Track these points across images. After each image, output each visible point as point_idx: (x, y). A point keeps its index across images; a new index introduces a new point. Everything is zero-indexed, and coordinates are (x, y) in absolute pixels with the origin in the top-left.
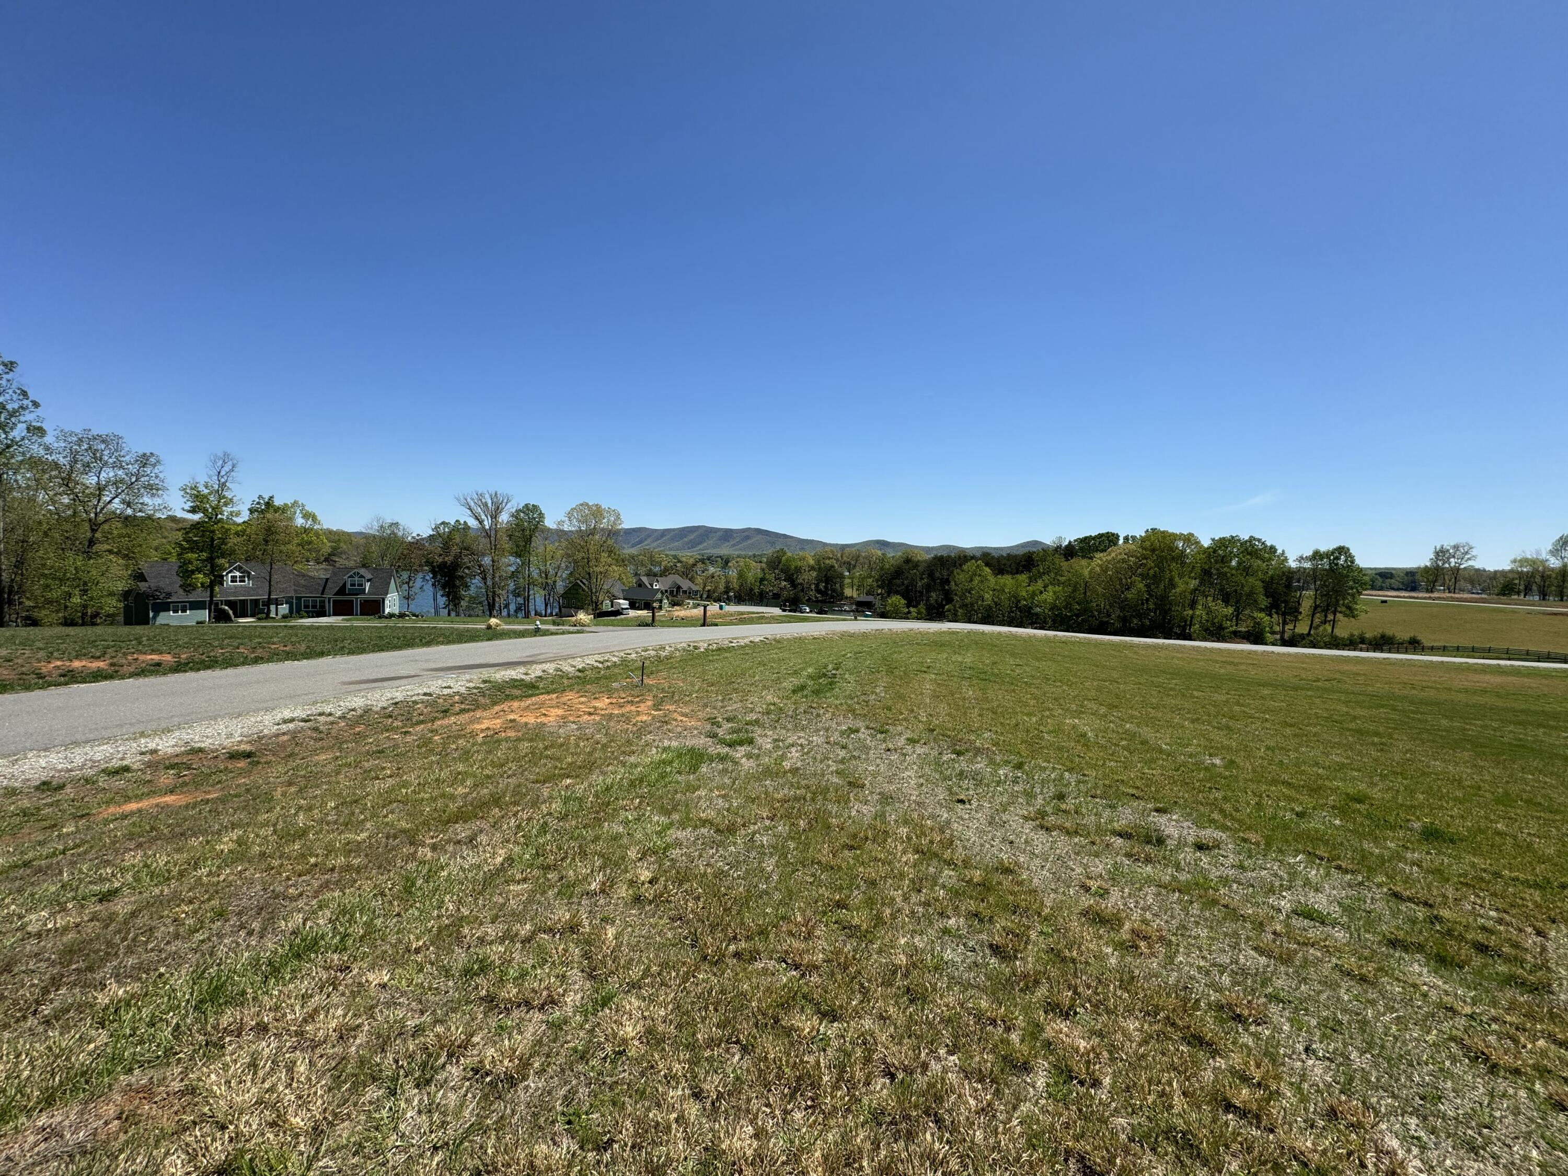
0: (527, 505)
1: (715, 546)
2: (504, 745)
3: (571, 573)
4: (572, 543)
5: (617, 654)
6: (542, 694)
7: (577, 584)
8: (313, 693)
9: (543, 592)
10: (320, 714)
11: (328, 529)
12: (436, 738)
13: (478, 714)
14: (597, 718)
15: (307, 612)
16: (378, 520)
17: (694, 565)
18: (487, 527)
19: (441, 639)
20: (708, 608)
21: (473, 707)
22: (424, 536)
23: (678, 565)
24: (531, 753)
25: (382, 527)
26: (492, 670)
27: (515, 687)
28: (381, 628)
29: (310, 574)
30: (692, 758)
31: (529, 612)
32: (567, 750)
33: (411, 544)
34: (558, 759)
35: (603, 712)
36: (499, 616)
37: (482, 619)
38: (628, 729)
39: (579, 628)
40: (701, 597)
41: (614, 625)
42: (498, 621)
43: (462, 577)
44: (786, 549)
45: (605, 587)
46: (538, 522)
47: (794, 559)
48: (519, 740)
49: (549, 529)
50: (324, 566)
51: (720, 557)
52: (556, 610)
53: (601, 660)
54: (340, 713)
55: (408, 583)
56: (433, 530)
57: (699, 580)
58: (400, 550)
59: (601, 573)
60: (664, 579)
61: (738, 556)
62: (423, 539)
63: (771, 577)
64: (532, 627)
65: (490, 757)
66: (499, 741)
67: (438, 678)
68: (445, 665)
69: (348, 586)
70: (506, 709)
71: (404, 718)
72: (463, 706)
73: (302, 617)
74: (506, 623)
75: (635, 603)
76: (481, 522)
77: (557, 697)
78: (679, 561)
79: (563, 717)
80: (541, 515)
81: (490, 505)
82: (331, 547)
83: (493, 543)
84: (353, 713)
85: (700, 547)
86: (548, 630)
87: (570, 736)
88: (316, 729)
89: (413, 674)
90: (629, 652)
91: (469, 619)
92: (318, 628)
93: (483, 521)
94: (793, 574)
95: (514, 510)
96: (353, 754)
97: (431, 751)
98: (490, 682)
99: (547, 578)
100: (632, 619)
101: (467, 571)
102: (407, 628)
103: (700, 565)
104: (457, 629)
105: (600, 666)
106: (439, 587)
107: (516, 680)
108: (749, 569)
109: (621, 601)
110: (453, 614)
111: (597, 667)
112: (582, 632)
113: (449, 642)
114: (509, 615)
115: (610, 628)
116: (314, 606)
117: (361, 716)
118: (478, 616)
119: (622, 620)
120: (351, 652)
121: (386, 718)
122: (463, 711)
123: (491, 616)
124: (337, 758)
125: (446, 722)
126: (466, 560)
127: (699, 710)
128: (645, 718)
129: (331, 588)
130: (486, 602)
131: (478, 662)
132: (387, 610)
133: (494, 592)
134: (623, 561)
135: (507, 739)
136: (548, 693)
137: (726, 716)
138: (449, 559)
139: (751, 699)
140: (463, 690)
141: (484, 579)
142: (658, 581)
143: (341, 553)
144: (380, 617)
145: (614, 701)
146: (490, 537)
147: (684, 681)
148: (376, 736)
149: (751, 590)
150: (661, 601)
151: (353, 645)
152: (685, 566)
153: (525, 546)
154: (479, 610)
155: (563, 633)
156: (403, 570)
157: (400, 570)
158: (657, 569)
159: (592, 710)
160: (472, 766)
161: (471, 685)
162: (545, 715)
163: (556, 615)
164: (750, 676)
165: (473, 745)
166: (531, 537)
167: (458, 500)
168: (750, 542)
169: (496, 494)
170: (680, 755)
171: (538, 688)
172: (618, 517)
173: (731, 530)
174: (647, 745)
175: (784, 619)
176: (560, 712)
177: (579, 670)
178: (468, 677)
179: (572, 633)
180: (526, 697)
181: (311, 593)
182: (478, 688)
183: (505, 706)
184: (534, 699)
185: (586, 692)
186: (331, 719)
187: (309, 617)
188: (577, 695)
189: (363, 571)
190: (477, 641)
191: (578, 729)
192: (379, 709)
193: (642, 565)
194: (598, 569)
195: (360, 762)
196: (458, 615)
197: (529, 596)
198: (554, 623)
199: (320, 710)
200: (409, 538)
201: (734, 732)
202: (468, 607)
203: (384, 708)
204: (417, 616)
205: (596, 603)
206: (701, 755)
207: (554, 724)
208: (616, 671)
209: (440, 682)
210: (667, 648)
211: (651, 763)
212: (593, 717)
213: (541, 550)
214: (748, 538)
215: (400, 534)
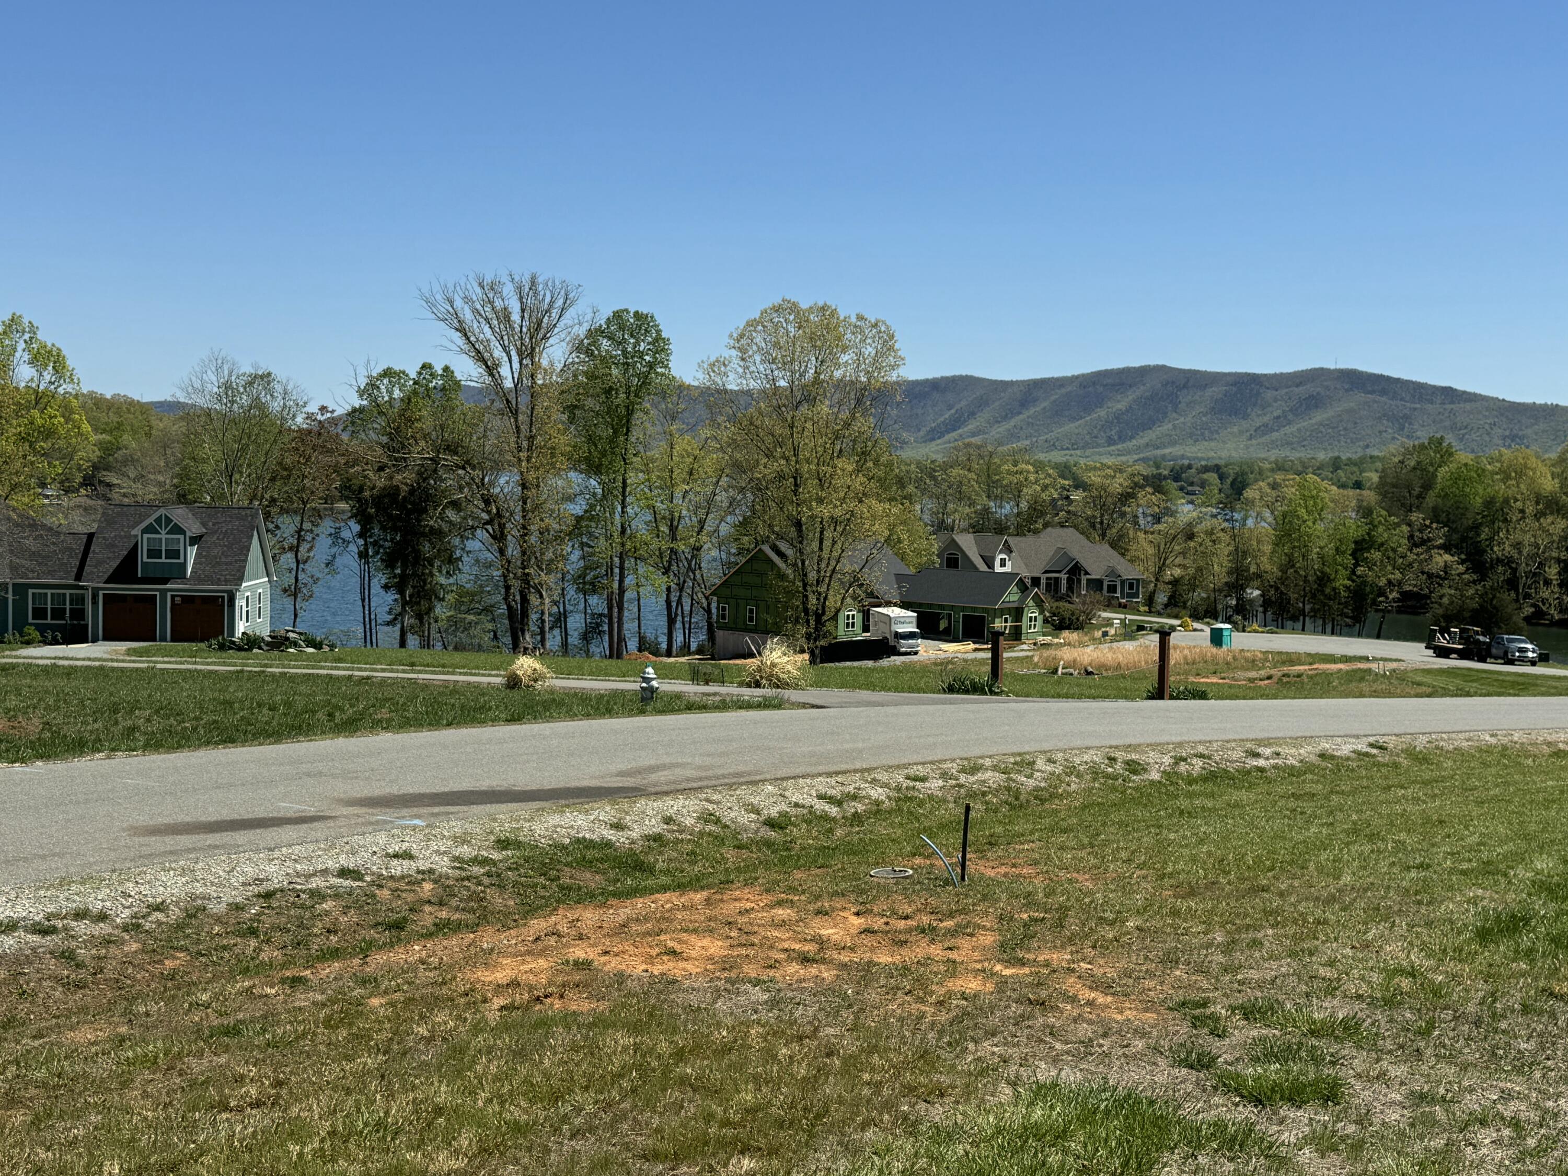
0: (618, 315)
1: (1198, 434)
2: (560, 1037)
3: (745, 523)
4: (751, 427)
5: (883, 777)
6: (664, 889)
7: (759, 557)
8: (61, 855)
9: (662, 581)
10: (80, 915)
11: (91, 395)
12: (375, 1002)
13: (487, 938)
14: (828, 974)
15: (41, 629)
16: (219, 369)
17: (1126, 497)
18: (508, 384)
19: (384, 714)
20: (1174, 638)
21: (471, 918)
22: (340, 411)
23: (1076, 496)
24: (639, 1067)
25: (227, 386)
26: (522, 810)
27: (585, 863)
28: (226, 676)
29: (51, 521)
30: (1130, 1129)
31: (621, 639)
32: (740, 1067)
33: (304, 434)
34: (715, 1092)
35: (844, 957)
36: (539, 648)
37: (495, 659)
38: (922, 1016)
39: (768, 692)
40: (1150, 601)
41: (871, 687)
42: (537, 666)
43: (438, 533)
44: (1450, 438)
45: (847, 566)
46: (651, 366)
47: (1481, 473)
48: (601, 1023)
49: (682, 389)
50: (82, 497)
51: (1217, 468)
52: (699, 638)
53: (835, 792)
54: (127, 913)
55: (295, 549)
56: (361, 393)
57: (1143, 545)
58: (276, 454)
59: (835, 521)
60: (1030, 539)
61: (1280, 467)
62: (334, 421)
63: (1398, 537)
64: (633, 685)
65: (523, 1070)
66: (544, 1023)
67: (378, 826)
68: (395, 790)
69: (143, 557)
70: (564, 928)
71: (287, 938)
72: (444, 914)
73: (28, 643)
74: (559, 672)
75: (936, 618)
76: (491, 369)
77: (708, 901)
78: (1079, 485)
79: (727, 964)
80: (660, 346)
81: (516, 317)
82: (100, 444)
83: (524, 428)
84: (160, 916)
85: (1150, 436)
86: (678, 696)
87: (748, 1024)
88: (68, 956)
89: (311, 811)
90: (921, 771)
91: (458, 657)
92: (70, 672)
93: (497, 366)
94: (1476, 527)
95: (582, 331)
96: (161, 1032)
97: (362, 1037)
98: (518, 845)
99: (674, 538)
100: (925, 670)
101: (451, 514)
102: (292, 678)
103: (1146, 497)
104: (425, 687)
105: (834, 811)
106: (376, 561)
107: (589, 844)
108: (1318, 512)
109: (895, 612)
110: (413, 641)
111: (825, 817)
112: (777, 704)
113: (407, 724)
114: (565, 645)
115: (865, 695)
116: (58, 613)
117: (179, 927)
118: (480, 648)
119: (897, 671)
120: (154, 744)
121: (242, 935)
122: (442, 928)
123: (516, 648)
124: (122, 1041)
125: (397, 956)
126: (449, 480)
127: (1150, 974)
128: (973, 985)
129: (100, 563)
130: (503, 609)
131: (484, 784)
132: (241, 627)
133: (526, 579)
134: (901, 483)
135: (568, 1020)
136: (681, 887)
137: (1240, 1000)
138: (405, 479)
139: (1329, 951)
140: (443, 865)
141: (499, 537)
142: (1008, 549)
143: (125, 463)
144: (222, 647)
145: (878, 923)
146: (515, 413)
147: (1097, 873)
148: (216, 987)
149: (1323, 579)
150: (1018, 613)
151: (157, 724)
152: (1099, 499)
153: (612, 441)
154: (482, 631)
155: (723, 706)
156: (283, 511)
157: (274, 510)
158: (1008, 509)
159: (810, 948)
160: (473, 1093)
161: (465, 851)
162: (673, 953)
163: (699, 651)
164: (1320, 869)
165: (477, 1029)
166: (630, 412)
167: (431, 304)
168: (1319, 416)
169: (533, 282)
170: (1088, 1117)
171: (649, 870)
172: (887, 343)
173: (1255, 379)
174: (983, 1073)
175: (1440, 682)
176: (716, 947)
177: (771, 823)
178: (457, 827)
179: (748, 706)
180: (617, 895)
181: (51, 573)
182: (484, 862)
183: (560, 919)
184: (639, 902)
185: (792, 889)
186: (103, 929)
187: (46, 642)
188: (767, 899)
189: (180, 514)
190: (482, 722)
191: (773, 1004)
192: (223, 908)
193: (961, 497)
194: (825, 511)
195: (179, 1056)
196: (426, 644)
197: (622, 591)
198: (696, 676)
199: (77, 903)
200: (299, 419)
201: (1270, 1056)
202: (454, 623)
203: (237, 908)
204: (318, 646)
205: (818, 617)
206: (1161, 1124)
207: (701, 983)
208: (883, 829)
209: (382, 838)
210: (1040, 763)
211: (999, 1131)
212: (813, 970)
213: (657, 451)
214: (1314, 402)
215: (275, 405)
